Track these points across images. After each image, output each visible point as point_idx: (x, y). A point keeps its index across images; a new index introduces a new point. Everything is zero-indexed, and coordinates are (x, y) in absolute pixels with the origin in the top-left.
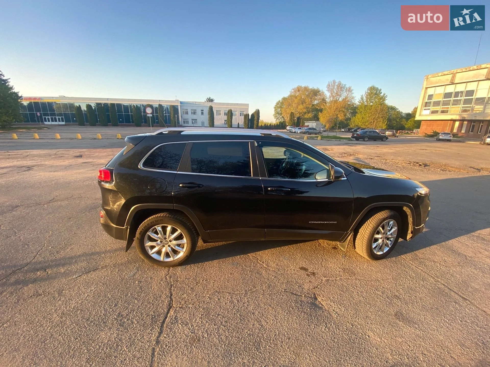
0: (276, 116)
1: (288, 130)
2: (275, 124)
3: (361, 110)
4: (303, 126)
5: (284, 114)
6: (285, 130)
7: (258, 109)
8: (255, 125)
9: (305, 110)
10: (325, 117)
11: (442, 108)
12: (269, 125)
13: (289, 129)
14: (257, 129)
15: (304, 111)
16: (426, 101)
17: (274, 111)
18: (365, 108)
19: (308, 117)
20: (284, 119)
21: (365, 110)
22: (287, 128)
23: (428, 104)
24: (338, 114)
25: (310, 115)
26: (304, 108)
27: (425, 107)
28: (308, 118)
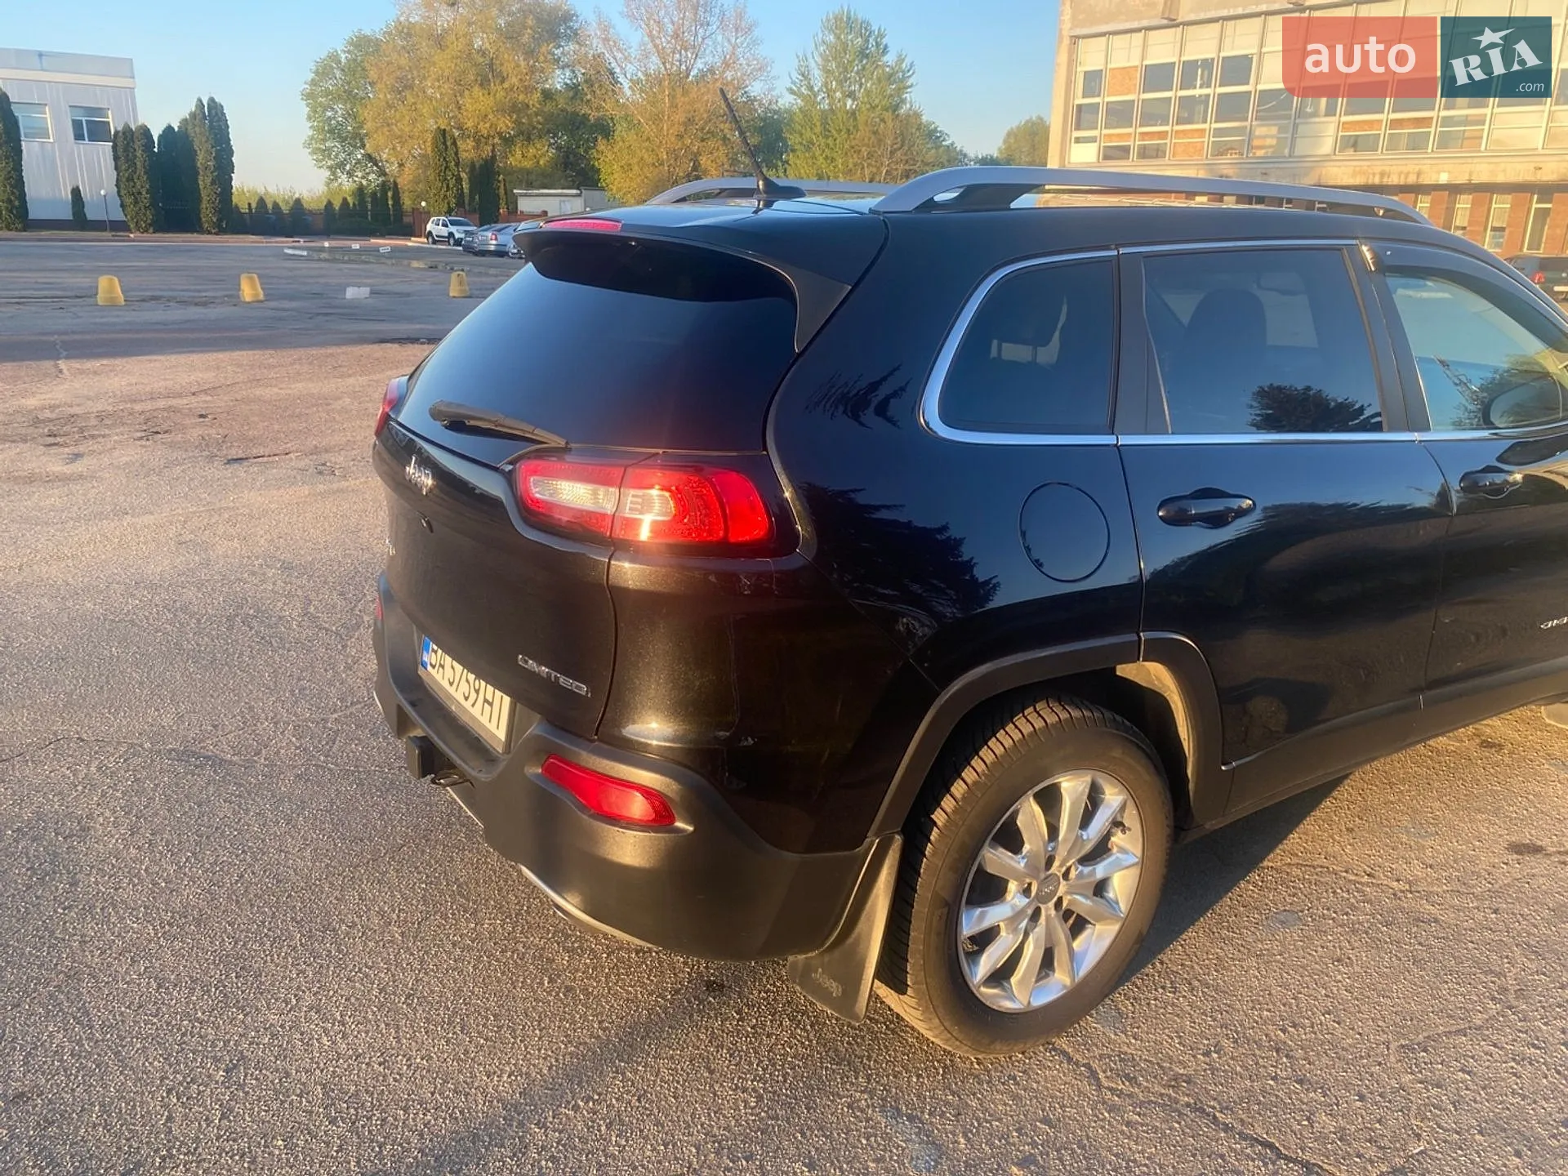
0: (326, 153)
1: (435, 242)
2: (329, 204)
3: (808, 134)
4: (514, 214)
5: (380, 139)
6: (413, 242)
7: (212, 100)
8: (204, 204)
9: (505, 124)
10: (636, 168)
11: (1143, 134)
12: (285, 209)
13: (444, 231)
14: (221, 231)
15: (501, 127)
16: (1080, 101)
17: (309, 118)
18: (825, 124)
19: (528, 164)
20: (382, 172)
21: (827, 137)
22: (430, 227)
23: (1085, 116)
24: (699, 153)
25: (541, 153)
26: (501, 110)
27: (1078, 128)
28: (528, 172)
